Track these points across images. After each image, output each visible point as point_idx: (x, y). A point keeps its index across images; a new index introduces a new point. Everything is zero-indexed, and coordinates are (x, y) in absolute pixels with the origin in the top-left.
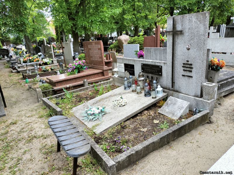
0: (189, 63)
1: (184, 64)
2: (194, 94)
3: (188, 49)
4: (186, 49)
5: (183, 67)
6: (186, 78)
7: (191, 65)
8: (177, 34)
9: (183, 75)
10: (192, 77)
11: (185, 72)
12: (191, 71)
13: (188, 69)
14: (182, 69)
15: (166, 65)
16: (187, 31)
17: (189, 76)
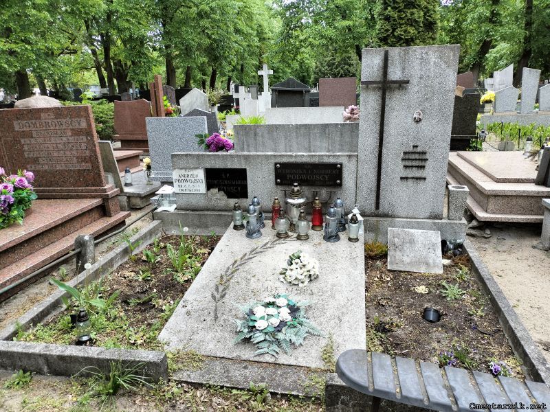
5: (403, 159)
10: (425, 179)
11: (409, 170)
13: (414, 163)
14: (401, 164)
15: (354, 160)
16: (414, 81)
17: (417, 178)
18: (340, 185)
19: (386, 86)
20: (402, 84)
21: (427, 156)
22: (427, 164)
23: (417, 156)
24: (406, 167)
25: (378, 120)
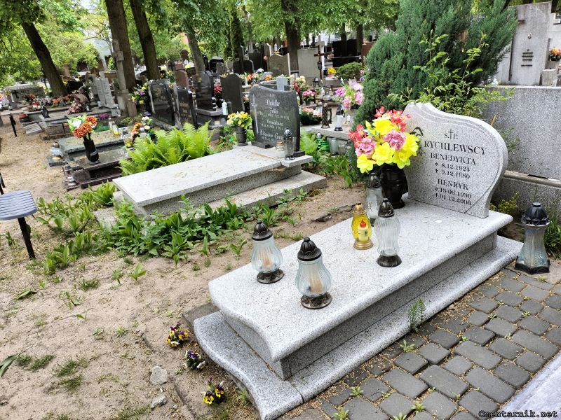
0: (530, 51)
1: (524, 53)
2: (532, 83)
3: (530, 38)
4: (527, 38)
6: (526, 68)
7: (532, 53)
9: (523, 66)
12: (531, 60)
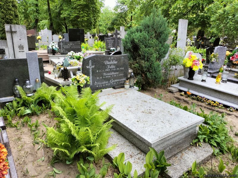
0: (22, 45)
3: (20, 40)
4: (18, 39)
5: (19, 47)
7: (23, 46)
8: (13, 33)
10: (24, 51)
11: (20, 50)
12: (23, 49)
13: (21, 48)
14: (18, 49)
15: (7, 48)
16: (18, 31)
17: (22, 51)
18: (5, 54)
19: (12, 32)
20: (15, 32)
21: (23, 47)
22: (24, 48)
23: (21, 47)
24: (19, 49)
25: (11, 39)
